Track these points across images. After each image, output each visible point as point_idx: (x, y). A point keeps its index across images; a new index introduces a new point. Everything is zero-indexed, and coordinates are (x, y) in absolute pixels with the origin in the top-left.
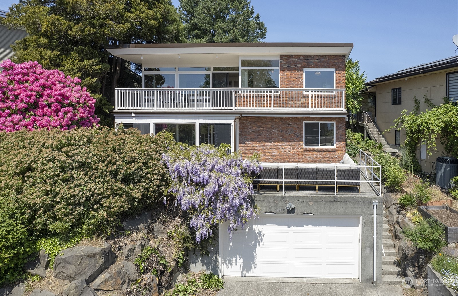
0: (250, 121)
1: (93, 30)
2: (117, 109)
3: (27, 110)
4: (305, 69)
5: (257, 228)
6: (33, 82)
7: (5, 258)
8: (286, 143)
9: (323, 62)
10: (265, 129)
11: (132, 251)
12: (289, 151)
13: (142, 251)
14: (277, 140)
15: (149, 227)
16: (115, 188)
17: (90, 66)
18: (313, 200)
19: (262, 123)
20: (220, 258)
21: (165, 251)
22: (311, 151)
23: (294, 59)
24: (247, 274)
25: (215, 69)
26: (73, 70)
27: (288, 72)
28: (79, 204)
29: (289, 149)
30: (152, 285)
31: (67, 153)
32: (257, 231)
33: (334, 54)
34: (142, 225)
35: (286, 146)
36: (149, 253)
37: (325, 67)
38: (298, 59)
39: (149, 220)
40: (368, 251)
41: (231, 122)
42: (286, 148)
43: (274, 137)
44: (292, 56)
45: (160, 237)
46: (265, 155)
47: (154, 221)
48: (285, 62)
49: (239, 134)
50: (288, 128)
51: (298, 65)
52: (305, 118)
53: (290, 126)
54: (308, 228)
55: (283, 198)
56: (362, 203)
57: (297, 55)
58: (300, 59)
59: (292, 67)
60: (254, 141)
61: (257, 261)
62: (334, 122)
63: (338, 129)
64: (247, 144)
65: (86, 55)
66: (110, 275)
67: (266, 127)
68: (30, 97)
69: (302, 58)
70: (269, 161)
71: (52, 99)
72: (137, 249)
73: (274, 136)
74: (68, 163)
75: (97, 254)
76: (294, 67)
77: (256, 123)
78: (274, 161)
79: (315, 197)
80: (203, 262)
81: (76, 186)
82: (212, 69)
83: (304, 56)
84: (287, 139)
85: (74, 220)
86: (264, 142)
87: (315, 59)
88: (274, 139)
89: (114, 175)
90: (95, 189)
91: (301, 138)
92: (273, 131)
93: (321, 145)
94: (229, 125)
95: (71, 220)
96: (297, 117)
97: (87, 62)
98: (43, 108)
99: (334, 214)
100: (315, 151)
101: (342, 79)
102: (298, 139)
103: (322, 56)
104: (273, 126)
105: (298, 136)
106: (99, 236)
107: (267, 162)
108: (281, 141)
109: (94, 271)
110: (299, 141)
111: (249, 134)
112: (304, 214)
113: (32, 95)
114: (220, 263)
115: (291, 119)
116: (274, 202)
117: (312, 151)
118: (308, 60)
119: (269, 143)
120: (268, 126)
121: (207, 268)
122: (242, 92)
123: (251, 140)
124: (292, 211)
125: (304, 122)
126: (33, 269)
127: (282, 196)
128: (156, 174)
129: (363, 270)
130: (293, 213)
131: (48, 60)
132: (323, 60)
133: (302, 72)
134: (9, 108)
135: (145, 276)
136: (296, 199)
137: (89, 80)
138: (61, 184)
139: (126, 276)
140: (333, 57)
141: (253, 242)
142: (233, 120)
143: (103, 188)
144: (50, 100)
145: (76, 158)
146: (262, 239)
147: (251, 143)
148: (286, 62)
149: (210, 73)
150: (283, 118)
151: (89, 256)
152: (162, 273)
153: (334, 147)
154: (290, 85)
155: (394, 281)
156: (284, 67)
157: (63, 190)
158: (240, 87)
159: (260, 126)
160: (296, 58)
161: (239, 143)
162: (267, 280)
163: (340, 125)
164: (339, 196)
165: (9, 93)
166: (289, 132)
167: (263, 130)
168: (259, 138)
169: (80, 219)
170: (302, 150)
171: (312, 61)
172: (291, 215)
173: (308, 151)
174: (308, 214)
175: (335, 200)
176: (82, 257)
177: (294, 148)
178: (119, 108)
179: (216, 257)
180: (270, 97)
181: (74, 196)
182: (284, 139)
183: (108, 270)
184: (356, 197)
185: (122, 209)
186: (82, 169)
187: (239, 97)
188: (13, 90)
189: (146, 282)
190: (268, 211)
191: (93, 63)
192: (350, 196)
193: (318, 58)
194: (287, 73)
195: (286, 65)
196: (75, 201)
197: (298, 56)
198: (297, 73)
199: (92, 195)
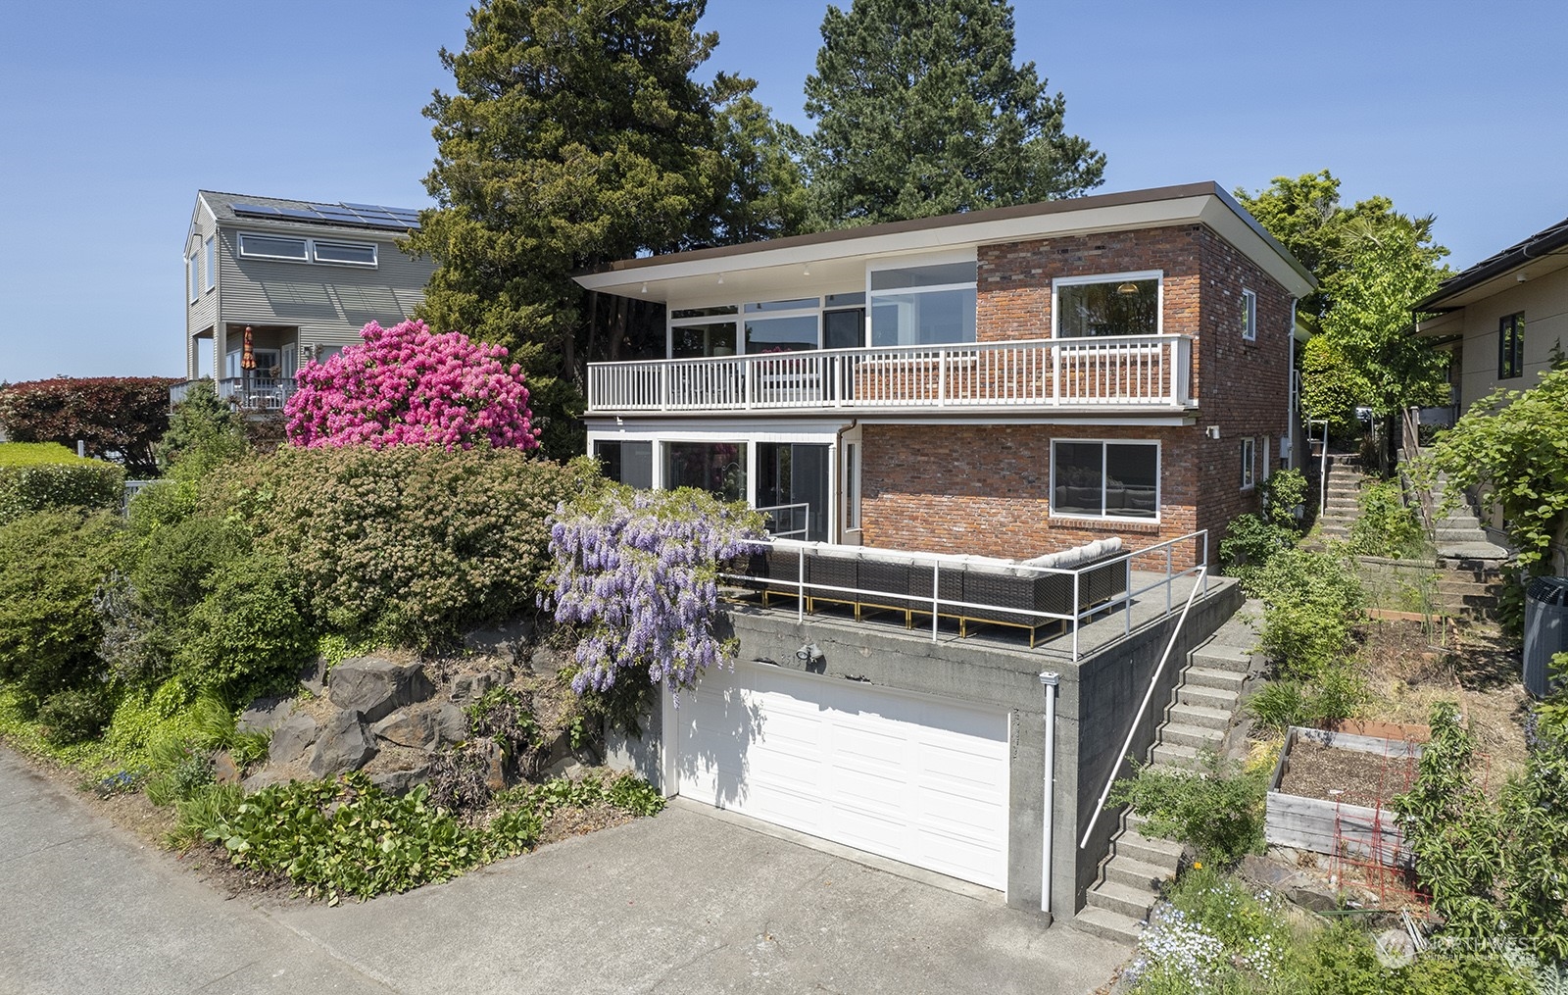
0: (892, 438)
1: (532, 242)
2: (592, 409)
3: (393, 412)
4: (1058, 282)
5: (750, 698)
6: (405, 361)
7: (263, 650)
8: (994, 501)
9: (1119, 254)
10: (932, 459)
11: (466, 687)
12: (1002, 525)
13: (485, 692)
14: (965, 490)
15: (519, 652)
16: (438, 560)
17: (530, 318)
18: (870, 644)
19: (925, 442)
20: (664, 751)
21: (544, 707)
22: (1072, 528)
23: (1022, 255)
24: (728, 806)
25: (831, 299)
26: (500, 329)
27: (1002, 293)
28: (372, 582)
29: (1002, 520)
30: (489, 760)
31: (356, 487)
32: (749, 704)
33: (1156, 225)
34: (504, 644)
35: (995, 511)
36: (498, 699)
37: (1127, 269)
38: (1034, 254)
39: (523, 638)
40: (1028, 818)
41: (831, 438)
42: (995, 514)
43: (957, 483)
44: (1014, 246)
45: (541, 676)
46: (933, 531)
47: (533, 642)
48: (992, 266)
49: (863, 470)
50: (1001, 457)
51: (1033, 271)
52: (1056, 430)
53: (1006, 451)
54: (870, 721)
55: (799, 628)
56: (1012, 675)
57: (1031, 242)
58: (1041, 253)
59: (1013, 278)
60: (901, 492)
61: (748, 777)
62: (1158, 443)
63: (1170, 465)
64: (881, 499)
65: (525, 296)
66: (405, 717)
67: (936, 455)
68: (395, 388)
69: (1047, 248)
70: (943, 550)
71: (434, 392)
72: (474, 686)
73: (958, 480)
74: (358, 505)
75: (386, 674)
76: (1021, 277)
77: (908, 442)
78: (956, 550)
79: (876, 636)
80: (630, 750)
81: (367, 548)
82: (822, 302)
83: (1052, 241)
84: (997, 490)
85: (363, 609)
86: (930, 497)
87: (1091, 249)
88: (958, 487)
89: (439, 534)
90: (399, 558)
91: (1039, 487)
92: (955, 467)
93: (1108, 513)
94: (825, 447)
95: (358, 607)
96: (1029, 426)
97: (526, 311)
98: (416, 409)
99: (926, 690)
100: (1087, 530)
101: (1187, 300)
102: (1033, 491)
103: (1115, 235)
104: (956, 451)
105: (1030, 482)
106: (410, 647)
107: (937, 551)
108: (978, 495)
109: (377, 703)
110: (1033, 496)
111: (888, 473)
112: (849, 678)
113: (400, 385)
114: (664, 762)
115: (1009, 431)
116: (777, 638)
117: (1077, 529)
118: (1065, 251)
119: (943, 499)
120: (941, 451)
121: (639, 767)
122: (874, 358)
123: (894, 488)
124: (817, 665)
125: (1052, 440)
126: (308, 680)
127: (795, 625)
128: (526, 541)
129: (1014, 870)
130: (821, 672)
131: (457, 314)
132: (1117, 246)
133: (1047, 291)
134: (364, 410)
135: (479, 741)
136: (831, 636)
137: (528, 349)
138: (345, 542)
139: (437, 728)
140: (1152, 233)
141: (741, 730)
142: (835, 435)
143: (416, 558)
144: (428, 394)
145: (371, 497)
146: (759, 726)
147: (895, 497)
148: (996, 265)
149: (817, 312)
150: (985, 430)
151: (374, 675)
152: (522, 747)
153: (1157, 521)
154: (1009, 333)
155: (1115, 932)
156: (990, 280)
157: (348, 552)
158: (868, 345)
159: (918, 452)
160: (1028, 251)
161: (863, 495)
162: (764, 828)
163: (1176, 452)
164: (941, 644)
165: (367, 383)
166: (1002, 469)
167: (927, 462)
168: (915, 483)
169: (375, 610)
170: (1042, 525)
171: (1079, 254)
172: (815, 674)
173: (1064, 528)
174: (859, 679)
175: (931, 653)
176: (365, 674)
177: (1019, 517)
178: (594, 407)
179: (655, 746)
180: (936, 367)
181: (363, 566)
182: (989, 490)
183: (404, 709)
184: (991, 653)
185: (450, 603)
186: (381, 520)
187: (865, 371)
188: (372, 377)
189: (477, 751)
190: (764, 658)
191: (536, 311)
192: (975, 648)
193: (1099, 244)
194: (1000, 297)
195: (997, 274)
196: (364, 576)
197: (1034, 244)
198: (1031, 295)
199: (395, 568)
